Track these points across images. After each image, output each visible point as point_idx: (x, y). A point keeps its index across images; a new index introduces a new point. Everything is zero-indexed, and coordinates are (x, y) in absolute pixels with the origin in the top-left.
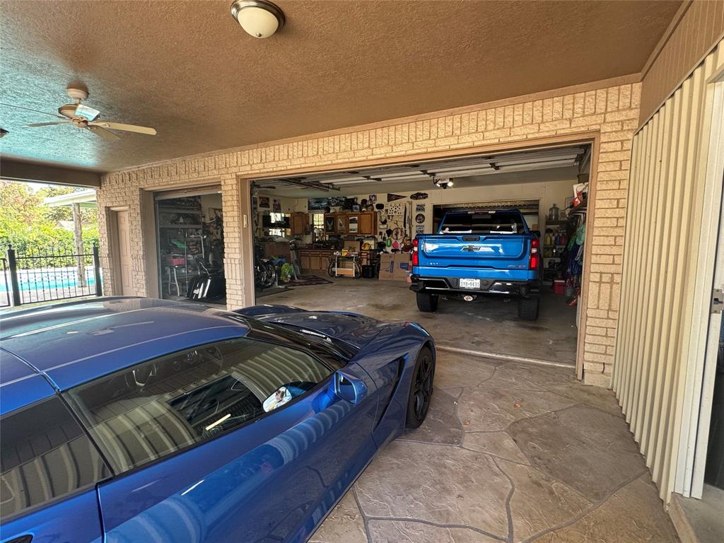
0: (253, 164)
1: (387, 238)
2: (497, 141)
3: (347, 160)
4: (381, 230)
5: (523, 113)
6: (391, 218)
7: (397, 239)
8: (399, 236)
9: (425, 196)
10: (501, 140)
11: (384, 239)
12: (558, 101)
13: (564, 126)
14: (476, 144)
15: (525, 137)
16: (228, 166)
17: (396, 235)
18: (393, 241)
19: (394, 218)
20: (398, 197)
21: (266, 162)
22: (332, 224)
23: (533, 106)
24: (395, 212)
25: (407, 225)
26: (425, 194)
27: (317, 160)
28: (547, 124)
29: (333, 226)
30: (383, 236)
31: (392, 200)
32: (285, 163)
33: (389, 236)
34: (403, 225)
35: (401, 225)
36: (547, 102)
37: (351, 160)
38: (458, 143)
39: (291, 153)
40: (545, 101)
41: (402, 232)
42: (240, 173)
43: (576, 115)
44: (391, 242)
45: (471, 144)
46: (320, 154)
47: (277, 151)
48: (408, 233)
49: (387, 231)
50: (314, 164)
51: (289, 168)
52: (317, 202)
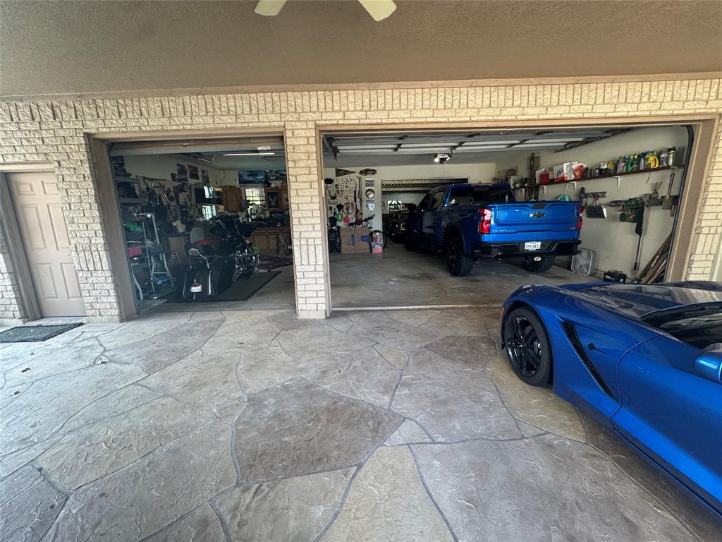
0: (348, 110)
1: (338, 213)
2: (648, 113)
3: (491, 118)
4: (331, 205)
5: (673, 90)
6: (340, 192)
7: (348, 213)
8: (350, 211)
9: (374, 172)
10: (653, 113)
11: (335, 213)
12: (700, 84)
13: (702, 106)
14: (630, 114)
15: (671, 112)
16: (299, 110)
17: (347, 209)
18: (344, 216)
19: (345, 193)
20: (347, 172)
21: (370, 110)
22: (275, 199)
23: (681, 85)
24: (347, 187)
25: (358, 200)
26: (373, 170)
27: (450, 114)
28: (690, 103)
29: (277, 202)
30: (333, 211)
31: (341, 175)
32: (402, 114)
33: (339, 211)
34: (353, 200)
35: (351, 199)
36: (693, 83)
37: (495, 118)
38: (614, 112)
39: (412, 101)
40: (691, 81)
41: (353, 206)
42: (322, 122)
43: (710, 98)
44: (342, 216)
45: (625, 114)
46: (455, 106)
47: (389, 97)
48: (359, 207)
49: (338, 206)
50: (445, 119)
51: (407, 120)
52: (251, 175)
